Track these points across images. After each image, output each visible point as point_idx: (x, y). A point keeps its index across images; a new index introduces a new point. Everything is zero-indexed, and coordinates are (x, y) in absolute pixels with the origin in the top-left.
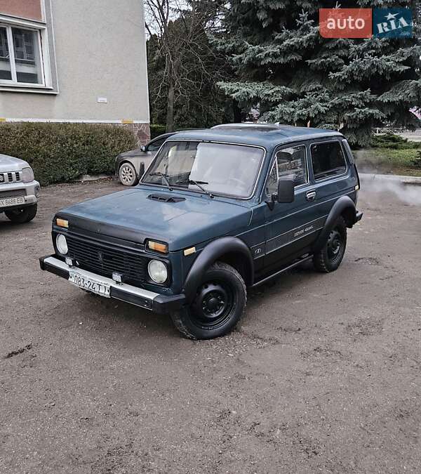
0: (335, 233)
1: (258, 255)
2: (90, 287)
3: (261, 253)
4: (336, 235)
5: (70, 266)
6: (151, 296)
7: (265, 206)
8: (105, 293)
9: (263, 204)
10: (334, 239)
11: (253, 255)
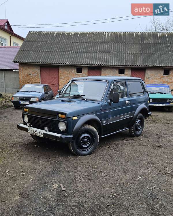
0: (139, 121)
1: (104, 123)
2: (36, 134)
3: (105, 123)
4: (140, 122)
5: (29, 126)
6: (59, 135)
7: (107, 104)
8: (41, 135)
9: (107, 103)
10: (139, 123)
11: (102, 123)
